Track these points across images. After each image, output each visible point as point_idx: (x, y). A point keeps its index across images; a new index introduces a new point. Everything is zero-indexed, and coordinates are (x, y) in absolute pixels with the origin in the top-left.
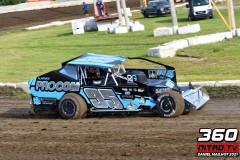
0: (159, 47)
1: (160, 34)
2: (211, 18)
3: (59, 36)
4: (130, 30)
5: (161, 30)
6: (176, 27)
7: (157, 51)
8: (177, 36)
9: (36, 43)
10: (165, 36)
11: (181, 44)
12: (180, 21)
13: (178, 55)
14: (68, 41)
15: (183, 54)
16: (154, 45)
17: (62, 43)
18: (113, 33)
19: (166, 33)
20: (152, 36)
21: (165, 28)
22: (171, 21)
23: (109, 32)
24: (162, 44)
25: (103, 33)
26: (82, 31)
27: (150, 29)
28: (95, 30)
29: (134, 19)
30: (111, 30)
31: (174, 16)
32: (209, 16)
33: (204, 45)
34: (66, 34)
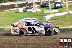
0: (45, 16)
1: (46, 12)
2: (61, 8)
3: (15, 13)
4: (37, 11)
5: (46, 11)
6: (51, 11)
7: (45, 18)
8: (51, 13)
9: (8, 15)
10: (47, 13)
11: (52, 16)
12: (52, 9)
13: (51, 19)
14: (18, 14)
15: (53, 19)
16: (44, 16)
17: (16, 15)
18: (32, 12)
20: (43, 13)
21: (47, 11)
22: (49, 9)
23: (30, 12)
24: (46, 15)
25: (29, 12)
26: (22, 11)
27: (43, 11)
28: (26, 11)
29: (38, 8)
30: (31, 11)
31: (50, 7)
32: (61, 7)
33: (59, 16)
34: (17, 12)
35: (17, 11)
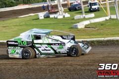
0: (77, 24)
1: (77, 18)
3: (33, 20)
4: (64, 17)
6: (84, 15)
7: (77, 26)
8: (85, 19)
9: (24, 23)
11: (87, 22)
12: (86, 12)
13: (86, 27)
14: (37, 22)
16: (75, 23)
17: (35, 23)
18: (57, 18)
19: (80, 18)
20: (74, 19)
21: (79, 16)
22: (81, 13)
23: (55, 18)
24: (78, 22)
25: (52, 18)
26: (43, 18)
27: (72, 16)
28: (49, 17)
29: (65, 12)
31: (83, 10)
33: (97, 23)
34: (36, 19)
35: (36, 17)
